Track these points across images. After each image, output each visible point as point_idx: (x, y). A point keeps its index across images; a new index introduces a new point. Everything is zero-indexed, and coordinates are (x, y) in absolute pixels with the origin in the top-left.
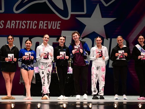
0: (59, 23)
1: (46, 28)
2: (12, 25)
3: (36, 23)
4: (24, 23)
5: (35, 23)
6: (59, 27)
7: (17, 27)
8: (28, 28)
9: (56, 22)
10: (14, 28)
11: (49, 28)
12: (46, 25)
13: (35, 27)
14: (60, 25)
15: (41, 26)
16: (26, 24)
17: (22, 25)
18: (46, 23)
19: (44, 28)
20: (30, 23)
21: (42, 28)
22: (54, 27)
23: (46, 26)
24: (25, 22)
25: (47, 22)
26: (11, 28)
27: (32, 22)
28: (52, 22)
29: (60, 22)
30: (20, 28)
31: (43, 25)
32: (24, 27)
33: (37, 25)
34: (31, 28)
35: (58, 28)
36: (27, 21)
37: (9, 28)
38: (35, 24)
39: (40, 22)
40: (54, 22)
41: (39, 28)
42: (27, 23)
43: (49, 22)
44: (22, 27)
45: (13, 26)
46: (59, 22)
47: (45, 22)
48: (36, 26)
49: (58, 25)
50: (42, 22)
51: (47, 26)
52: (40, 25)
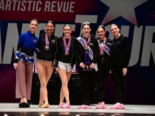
0: (73, 5)
1: (54, 11)
2: (7, 5)
3: (41, 4)
4: (24, 3)
5: (39, 3)
6: (72, 10)
7: (14, 10)
8: (29, 10)
9: (68, 3)
10: (9, 9)
11: (59, 10)
12: (54, 6)
13: (38, 9)
14: (73, 7)
15: (47, 8)
16: (27, 5)
17: (21, 6)
18: (54, 4)
19: (52, 11)
20: (32, 4)
21: (48, 11)
22: (66, 10)
23: (54, 9)
24: (26, 2)
25: (56, 2)
26: (6, 9)
27: (35, 2)
28: (62, 2)
29: (74, 3)
30: (18, 10)
31: (50, 7)
32: (23, 8)
33: (43, 6)
34: (33, 10)
35: (70, 11)
36: (28, 1)
37: (3, 9)
38: (39, 6)
39: (47, 2)
40: (65, 3)
41: (45, 10)
42: (28, 3)
43: (59, 2)
44: (22, 9)
45: (8, 7)
46: (72, 3)
47: (53, 2)
48: (40, 8)
49: (71, 7)
50: (49, 2)
51: (56, 9)
52: (46, 6)
